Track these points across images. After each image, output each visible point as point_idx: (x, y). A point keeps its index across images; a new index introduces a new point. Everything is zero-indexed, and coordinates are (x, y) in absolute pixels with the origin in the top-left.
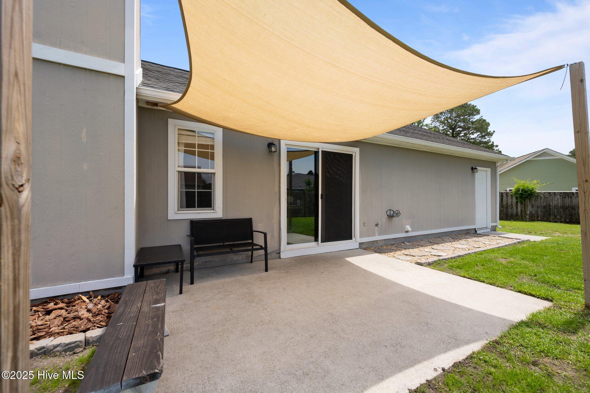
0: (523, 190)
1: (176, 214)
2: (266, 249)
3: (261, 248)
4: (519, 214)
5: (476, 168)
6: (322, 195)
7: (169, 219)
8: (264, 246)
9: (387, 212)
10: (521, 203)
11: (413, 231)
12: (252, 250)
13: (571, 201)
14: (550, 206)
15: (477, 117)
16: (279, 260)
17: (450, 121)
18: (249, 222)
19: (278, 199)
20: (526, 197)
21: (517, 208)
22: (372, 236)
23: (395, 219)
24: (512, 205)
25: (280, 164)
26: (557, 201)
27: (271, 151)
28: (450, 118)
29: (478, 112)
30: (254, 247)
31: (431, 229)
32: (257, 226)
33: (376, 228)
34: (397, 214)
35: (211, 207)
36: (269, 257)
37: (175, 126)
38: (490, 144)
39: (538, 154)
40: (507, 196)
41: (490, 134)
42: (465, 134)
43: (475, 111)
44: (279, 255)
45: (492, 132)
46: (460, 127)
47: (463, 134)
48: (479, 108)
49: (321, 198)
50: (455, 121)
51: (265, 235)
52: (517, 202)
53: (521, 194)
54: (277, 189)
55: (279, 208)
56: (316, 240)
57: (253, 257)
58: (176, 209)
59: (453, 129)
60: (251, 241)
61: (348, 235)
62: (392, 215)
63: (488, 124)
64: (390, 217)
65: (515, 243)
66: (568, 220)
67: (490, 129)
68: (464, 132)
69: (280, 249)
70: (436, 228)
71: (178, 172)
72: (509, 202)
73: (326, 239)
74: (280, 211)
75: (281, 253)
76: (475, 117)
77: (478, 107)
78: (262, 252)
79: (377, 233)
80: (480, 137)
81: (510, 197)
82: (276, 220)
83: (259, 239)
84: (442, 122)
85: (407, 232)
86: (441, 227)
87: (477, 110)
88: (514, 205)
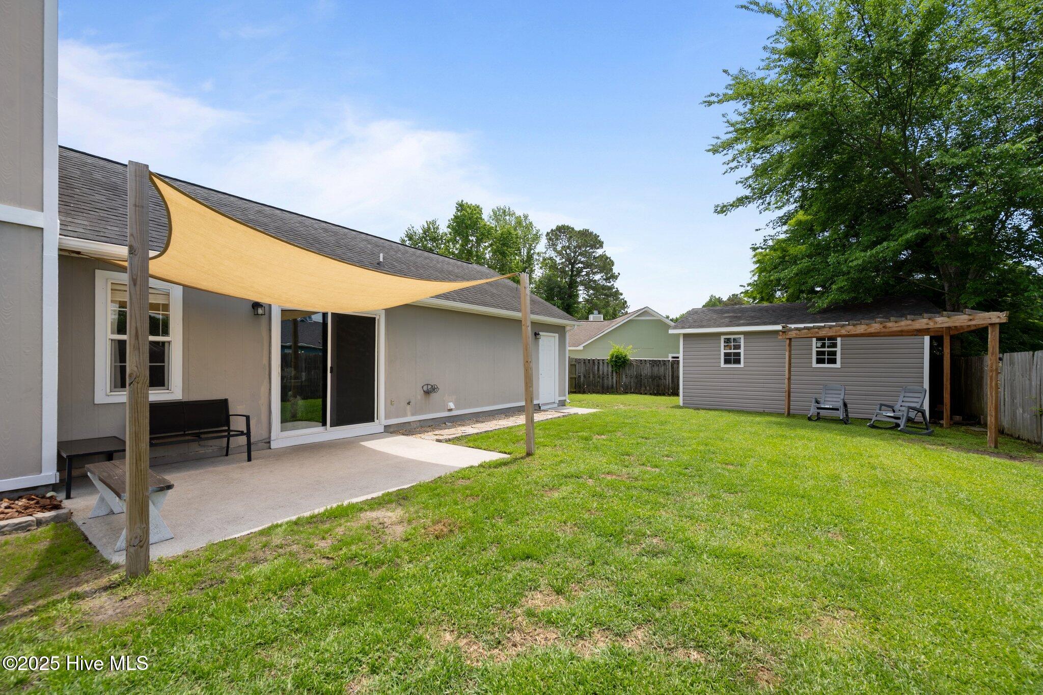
0: (617, 357)
1: (108, 396)
2: (248, 434)
3: (242, 433)
4: (615, 386)
5: (539, 334)
6: (331, 368)
7: (96, 402)
8: (245, 432)
9: (423, 387)
10: (616, 372)
11: (457, 408)
12: (229, 437)
13: (658, 370)
14: (641, 376)
15: (599, 252)
16: (269, 450)
17: (568, 251)
18: (224, 403)
19: (267, 373)
20: (620, 366)
21: (612, 378)
22: (403, 417)
23: (433, 395)
24: (608, 375)
25: (270, 330)
26: (647, 371)
27: (258, 314)
28: (569, 247)
29: (601, 244)
30: (231, 433)
31: (482, 406)
32: (235, 408)
33: (408, 407)
34: (434, 389)
35: (163, 385)
36: (252, 447)
37: (107, 279)
38: (614, 290)
39: (639, 313)
40: (603, 363)
41: (615, 277)
42: (588, 274)
43: (596, 242)
44: (268, 445)
45: (617, 274)
46: (582, 263)
47: (585, 273)
48: (602, 240)
49: (331, 372)
50: (575, 252)
51: (248, 418)
52: (612, 371)
53: (616, 361)
54: (265, 362)
55: (268, 385)
56: (324, 424)
57: (230, 448)
58: (108, 390)
59: (573, 265)
60: (227, 428)
61: (368, 416)
62: (429, 391)
63: (612, 263)
64: (427, 393)
65: (559, 417)
66: (655, 392)
67: (615, 270)
68: (586, 270)
69: (270, 437)
70: (489, 405)
71: (112, 340)
72: (605, 371)
73: (337, 422)
74: (270, 389)
75: (271, 442)
76: (598, 250)
77: (602, 238)
78: (243, 440)
79: (409, 413)
80: (604, 279)
81: (606, 364)
82: (263, 401)
83: (238, 424)
84: (559, 253)
85: (450, 410)
86: (494, 404)
87: (600, 241)
88: (610, 374)
